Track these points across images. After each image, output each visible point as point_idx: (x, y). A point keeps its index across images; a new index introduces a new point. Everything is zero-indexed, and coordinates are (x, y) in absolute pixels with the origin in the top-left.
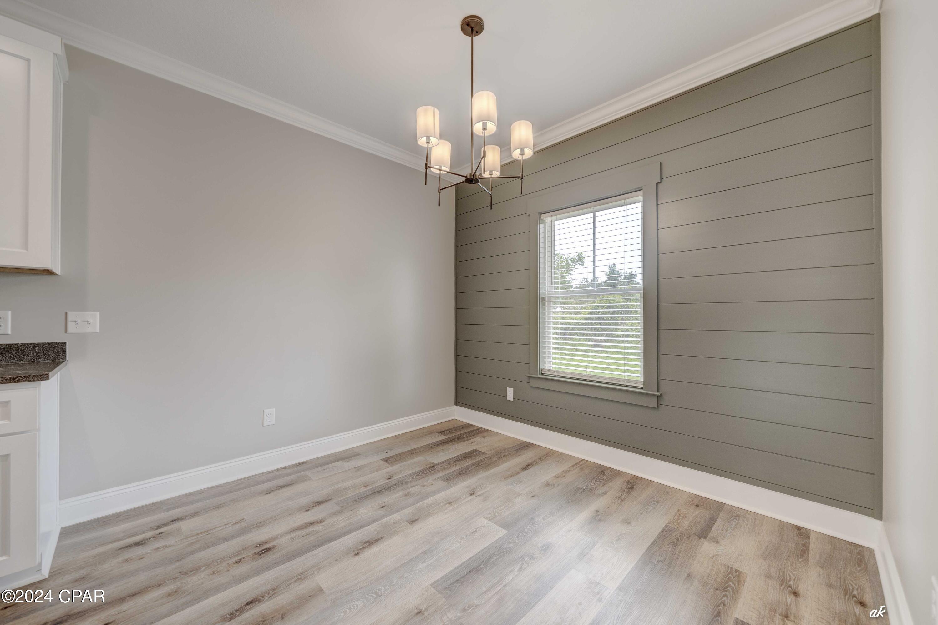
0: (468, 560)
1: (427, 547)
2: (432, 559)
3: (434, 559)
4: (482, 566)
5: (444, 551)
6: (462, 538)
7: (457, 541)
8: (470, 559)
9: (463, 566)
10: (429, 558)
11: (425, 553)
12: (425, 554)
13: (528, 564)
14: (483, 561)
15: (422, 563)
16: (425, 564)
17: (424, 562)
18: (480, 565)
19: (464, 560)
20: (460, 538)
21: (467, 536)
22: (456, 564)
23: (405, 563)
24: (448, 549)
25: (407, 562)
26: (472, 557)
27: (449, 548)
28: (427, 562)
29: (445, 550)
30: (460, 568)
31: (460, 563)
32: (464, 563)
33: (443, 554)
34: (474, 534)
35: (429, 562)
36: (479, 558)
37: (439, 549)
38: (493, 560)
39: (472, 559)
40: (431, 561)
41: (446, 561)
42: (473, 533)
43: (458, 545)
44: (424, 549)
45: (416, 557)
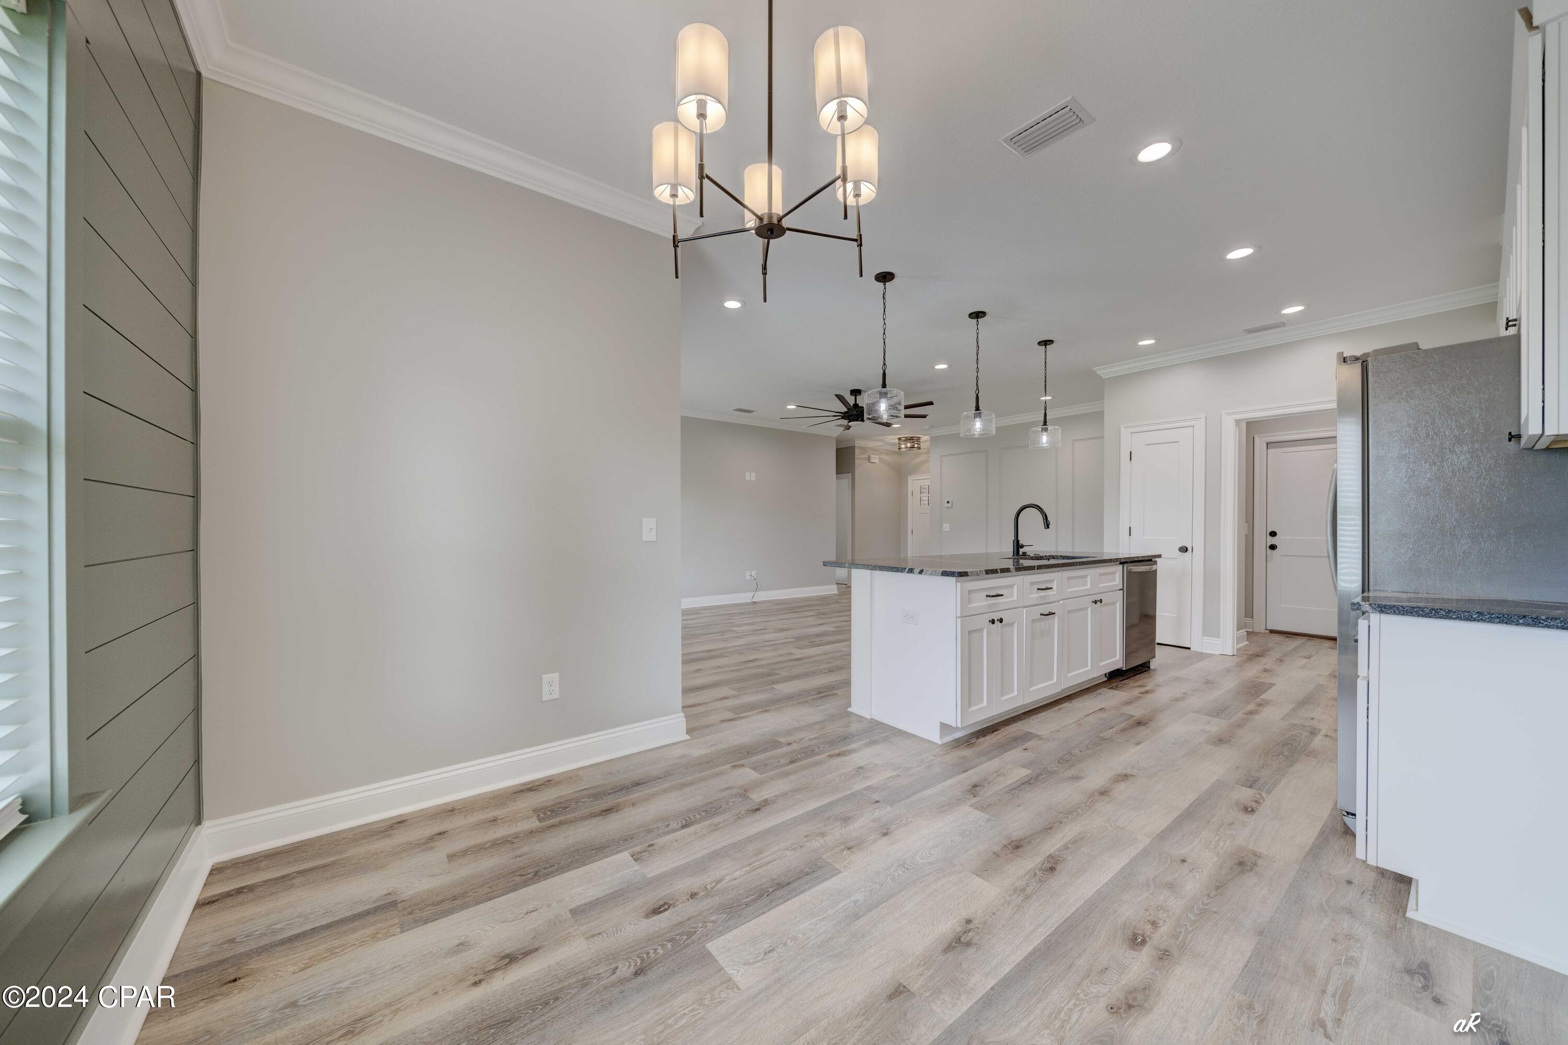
0: (789, 899)
1: (855, 926)
2: (845, 906)
3: (841, 905)
4: (771, 890)
5: (826, 917)
6: (795, 939)
7: (804, 934)
8: (786, 901)
9: (798, 891)
10: (848, 908)
11: (857, 917)
12: (856, 913)
13: (705, 887)
14: (768, 896)
15: (858, 900)
16: (853, 898)
17: (855, 902)
18: (773, 891)
19: (795, 899)
20: (797, 940)
21: (785, 944)
22: (807, 896)
23: (885, 902)
24: (820, 920)
25: (882, 903)
26: (782, 903)
27: (818, 922)
28: (851, 902)
29: (824, 918)
30: (802, 889)
31: (801, 896)
32: (796, 896)
33: (827, 913)
34: (770, 947)
35: (848, 902)
36: (772, 901)
37: (835, 921)
38: (753, 897)
39: (784, 900)
40: (845, 903)
41: (822, 901)
42: (771, 949)
43: (803, 926)
44: (860, 923)
45: (870, 910)
